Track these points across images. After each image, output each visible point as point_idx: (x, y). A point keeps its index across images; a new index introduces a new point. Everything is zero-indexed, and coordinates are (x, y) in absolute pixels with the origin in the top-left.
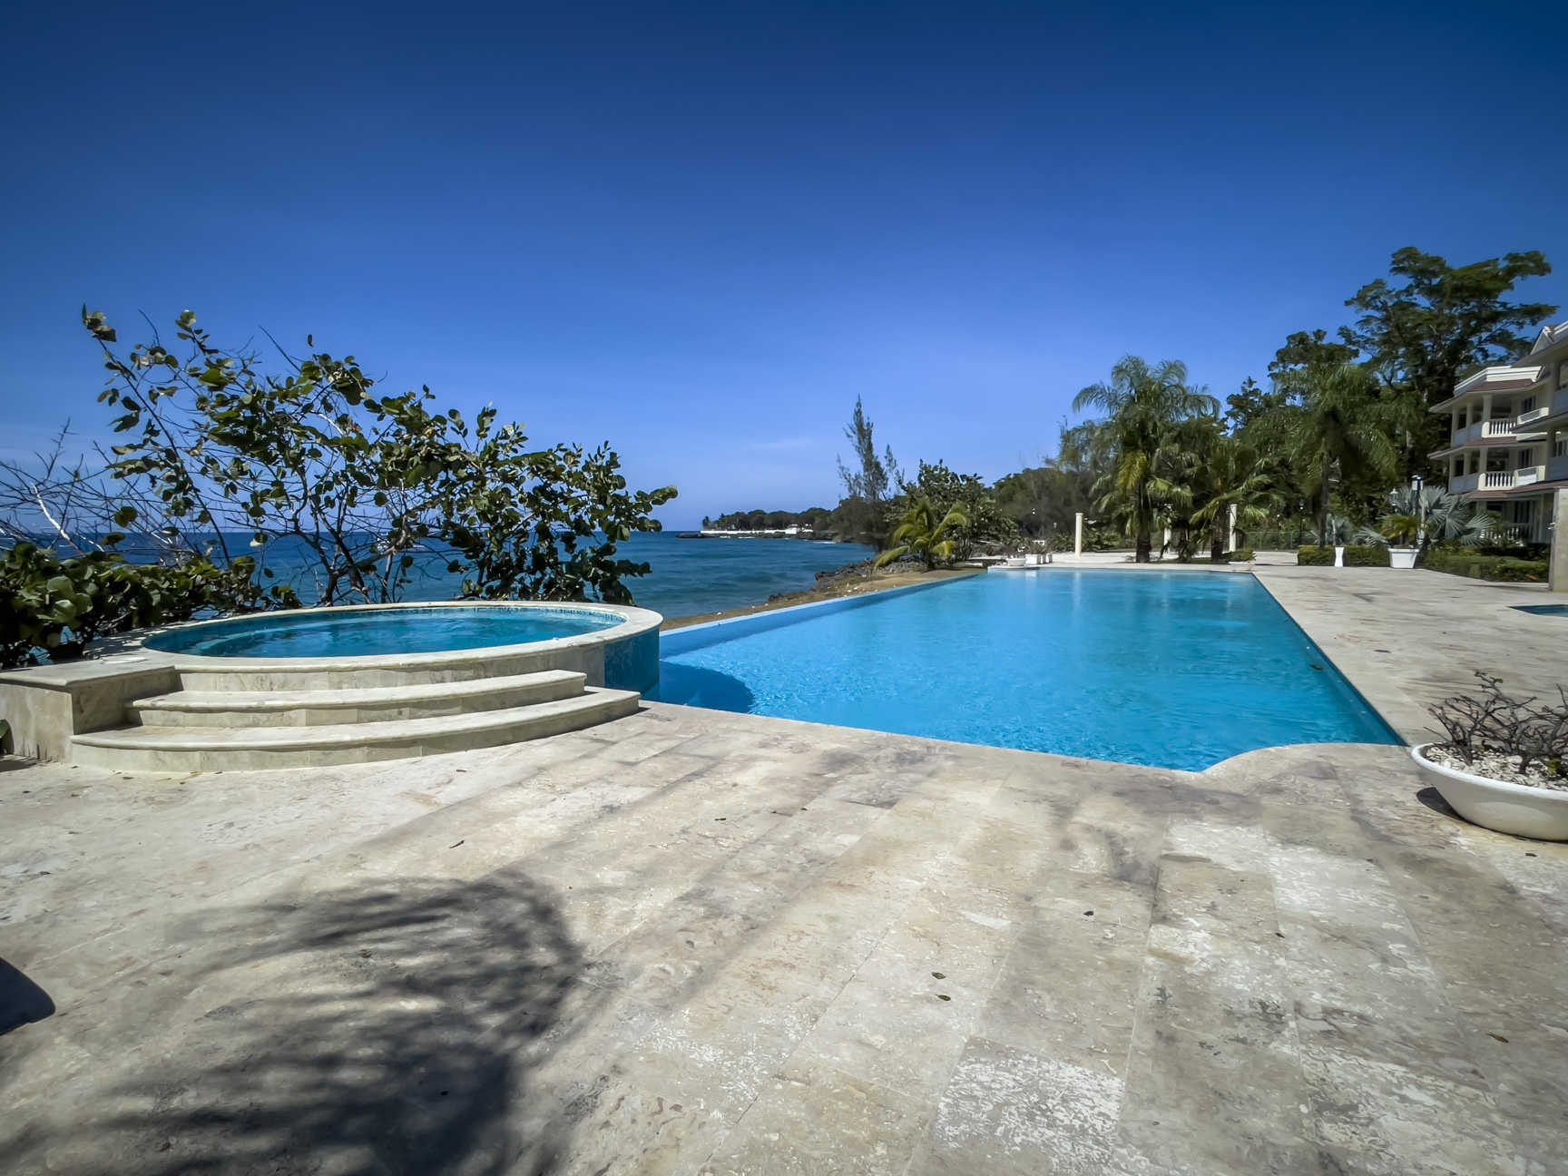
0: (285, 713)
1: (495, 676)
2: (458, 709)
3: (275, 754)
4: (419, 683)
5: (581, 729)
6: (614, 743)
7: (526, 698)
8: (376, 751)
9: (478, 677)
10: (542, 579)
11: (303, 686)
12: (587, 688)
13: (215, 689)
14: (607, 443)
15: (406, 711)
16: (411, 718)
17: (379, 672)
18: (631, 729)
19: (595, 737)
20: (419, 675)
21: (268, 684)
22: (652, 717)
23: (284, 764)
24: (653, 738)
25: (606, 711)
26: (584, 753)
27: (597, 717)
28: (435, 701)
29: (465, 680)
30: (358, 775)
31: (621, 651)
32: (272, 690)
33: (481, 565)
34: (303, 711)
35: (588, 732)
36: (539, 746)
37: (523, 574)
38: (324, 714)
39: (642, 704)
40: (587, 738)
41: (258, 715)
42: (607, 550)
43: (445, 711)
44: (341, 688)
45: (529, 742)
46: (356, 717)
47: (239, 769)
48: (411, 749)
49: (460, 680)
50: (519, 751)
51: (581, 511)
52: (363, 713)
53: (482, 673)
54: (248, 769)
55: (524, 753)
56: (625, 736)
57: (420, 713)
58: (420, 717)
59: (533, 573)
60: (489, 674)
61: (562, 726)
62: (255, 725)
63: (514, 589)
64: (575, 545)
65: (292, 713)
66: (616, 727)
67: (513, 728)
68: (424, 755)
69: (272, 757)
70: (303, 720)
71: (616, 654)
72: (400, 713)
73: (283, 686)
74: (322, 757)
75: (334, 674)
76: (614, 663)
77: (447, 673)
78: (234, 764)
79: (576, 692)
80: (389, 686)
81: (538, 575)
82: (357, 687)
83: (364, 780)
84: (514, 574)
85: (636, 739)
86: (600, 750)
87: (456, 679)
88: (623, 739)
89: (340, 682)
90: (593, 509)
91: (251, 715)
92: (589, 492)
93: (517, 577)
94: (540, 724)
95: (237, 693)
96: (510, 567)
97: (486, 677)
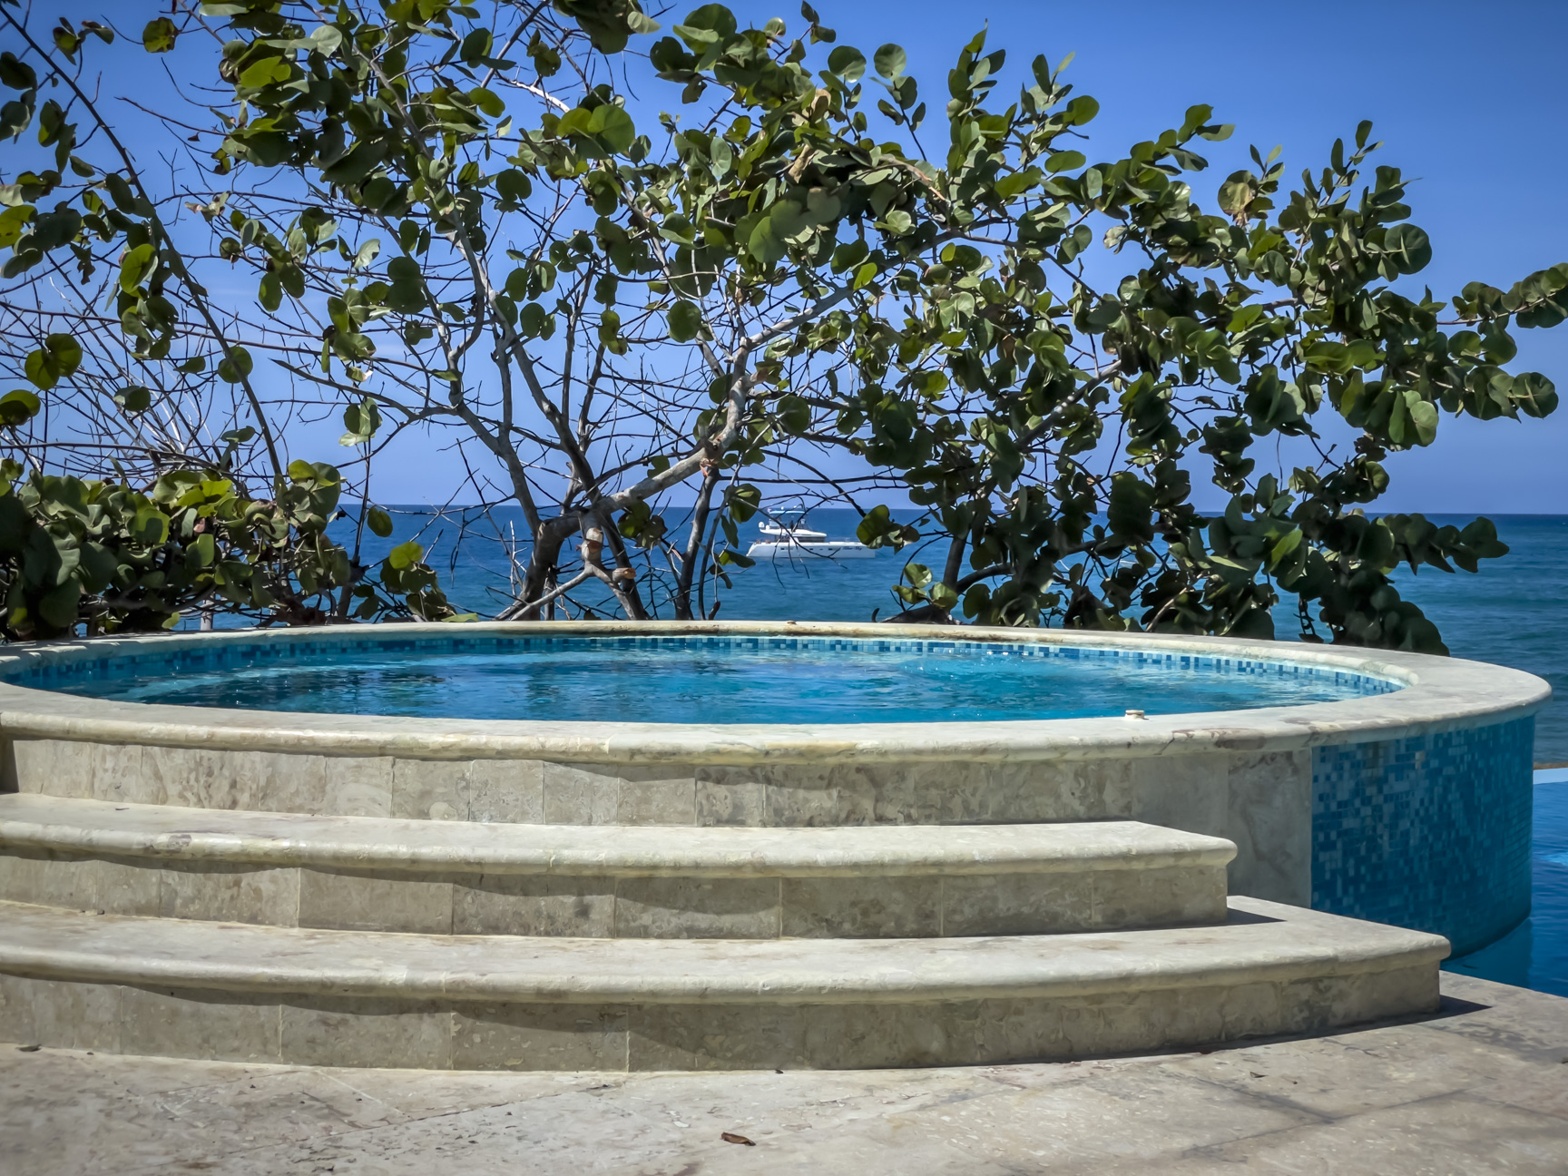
0: (248, 878)
1: (910, 820)
2: (770, 917)
3: (186, 1006)
4: (661, 820)
5: (1205, 1046)
6: (1327, 1119)
7: (1005, 904)
8: (483, 1033)
9: (852, 818)
10: (1138, 571)
11: (317, 800)
12: (1235, 902)
13: (91, 791)
14: (1364, 128)
15: (602, 905)
16: (616, 933)
17: (540, 771)
18: (1403, 1075)
19: (1254, 1085)
20: (662, 789)
21: (226, 786)
22: (1493, 1037)
23: (206, 1045)
24: (1491, 1120)
25: (1306, 993)
26: (1206, 1138)
27: (1269, 1009)
28: (698, 884)
29: (810, 823)
30: (407, 1107)
31: (1380, 782)
32: (234, 804)
33: (956, 523)
34: (295, 876)
35: (1228, 1064)
36: (1037, 1090)
37: (1081, 557)
38: (355, 892)
39: (1452, 985)
40: (1223, 1086)
41: (173, 877)
42: (1358, 482)
43: (727, 921)
44: (424, 815)
45: (1004, 1071)
46: (447, 910)
47: (85, 1043)
48: (596, 1037)
49: (791, 823)
50: (962, 1097)
51: (1272, 353)
52: (472, 901)
53: (867, 805)
54: (106, 1046)
55: (974, 1106)
56: (1377, 1098)
57: (646, 919)
58: (644, 933)
59: (1113, 552)
60: (890, 811)
61: (1128, 1025)
62: (163, 909)
63: (1052, 599)
64: (1249, 465)
65: (263, 880)
66: (1341, 1058)
67: (948, 1007)
68: (635, 1067)
69: (175, 1013)
70: (292, 907)
71: (1357, 792)
72: (583, 912)
73: (265, 796)
74: (319, 1032)
75: (410, 768)
76: (1349, 823)
77: (752, 793)
78: (73, 1026)
79: (1191, 907)
80: (566, 819)
81: (1127, 562)
82: (472, 817)
83: (415, 1128)
84: (1052, 554)
85: (1423, 1115)
86: (1270, 1138)
87: (781, 818)
88: (1367, 1109)
89: (425, 795)
90: (1311, 347)
91: (153, 876)
92: (1299, 290)
93: (1064, 565)
94: (1045, 1005)
95: (138, 809)
96: (1043, 530)
97: (881, 820)
